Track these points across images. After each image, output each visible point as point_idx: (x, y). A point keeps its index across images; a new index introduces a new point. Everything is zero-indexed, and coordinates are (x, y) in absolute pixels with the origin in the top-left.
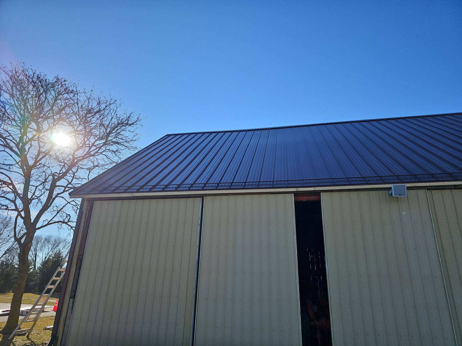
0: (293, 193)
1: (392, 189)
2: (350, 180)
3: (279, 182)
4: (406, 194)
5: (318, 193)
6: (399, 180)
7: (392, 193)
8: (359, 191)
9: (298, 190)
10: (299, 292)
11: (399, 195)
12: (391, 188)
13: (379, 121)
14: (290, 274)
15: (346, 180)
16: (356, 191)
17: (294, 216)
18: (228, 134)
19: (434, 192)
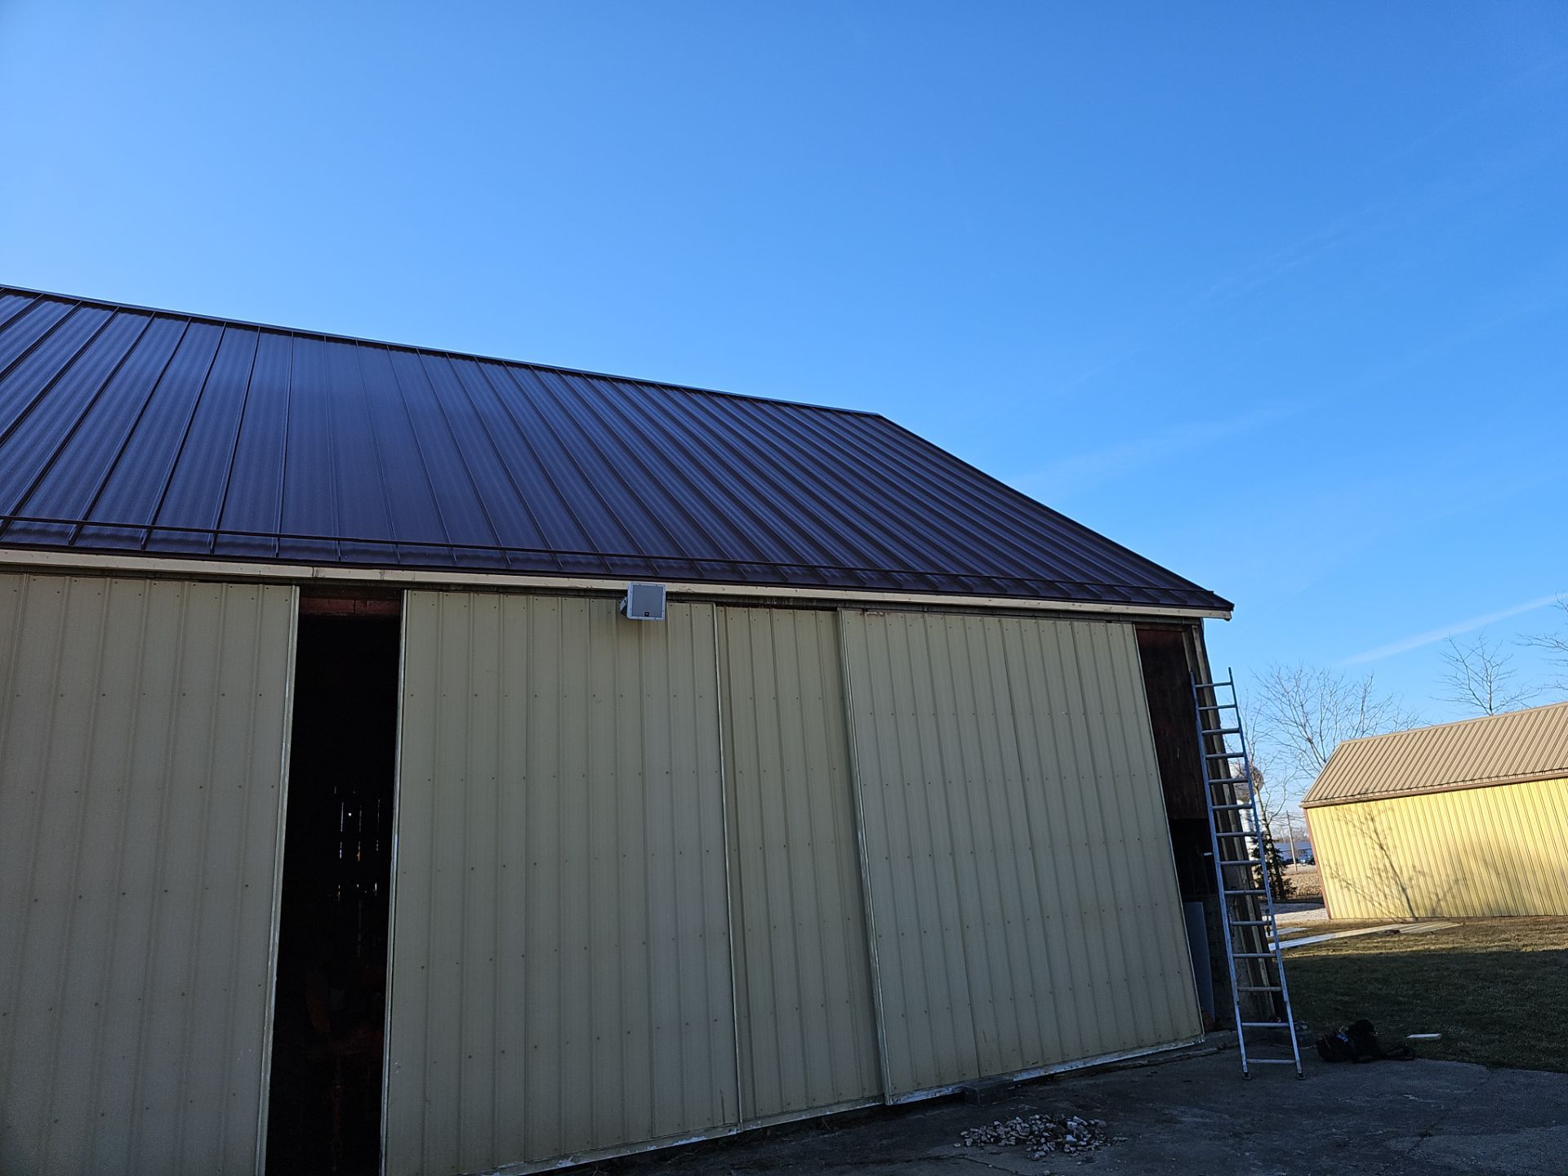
0: (296, 585)
1: (627, 596)
2: (509, 555)
3: (242, 539)
4: (663, 613)
5: (395, 592)
6: (649, 568)
7: (625, 608)
8: (532, 594)
9: (320, 575)
10: (277, 949)
11: (646, 616)
12: (625, 592)
13: (615, 384)
14: (247, 886)
15: (495, 554)
16: (521, 593)
17: (291, 667)
18: (55, 308)
19: (732, 612)
